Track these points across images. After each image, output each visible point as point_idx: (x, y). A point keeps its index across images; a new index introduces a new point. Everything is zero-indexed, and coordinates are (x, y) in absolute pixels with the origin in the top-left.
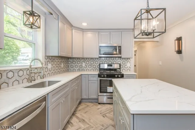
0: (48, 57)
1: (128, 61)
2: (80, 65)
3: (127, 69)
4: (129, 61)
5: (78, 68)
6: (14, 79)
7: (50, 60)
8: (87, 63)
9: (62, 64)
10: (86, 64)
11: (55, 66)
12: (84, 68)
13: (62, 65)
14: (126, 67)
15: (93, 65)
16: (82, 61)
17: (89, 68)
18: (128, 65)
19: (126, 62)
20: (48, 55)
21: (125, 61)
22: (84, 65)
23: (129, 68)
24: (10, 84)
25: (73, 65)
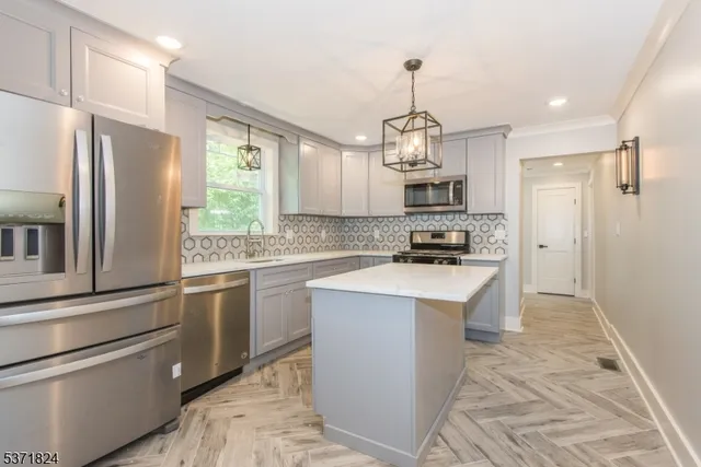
0: (286, 216)
1: (497, 221)
2: (369, 233)
3: (496, 246)
4: (503, 221)
5: (363, 243)
6: (226, 250)
7: (290, 223)
8: (386, 229)
9: (324, 232)
10: (383, 234)
11: (304, 236)
12: (378, 244)
13: (323, 234)
14: (492, 240)
15: (399, 234)
16: (372, 224)
17: (389, 244)
18: (499, 234)
19: (492, 228)
20: (285, 213)
21: (489, 222)
22: (377, 234)
23: (503, 245)
24: (222, 256)
25: (353, 234)
